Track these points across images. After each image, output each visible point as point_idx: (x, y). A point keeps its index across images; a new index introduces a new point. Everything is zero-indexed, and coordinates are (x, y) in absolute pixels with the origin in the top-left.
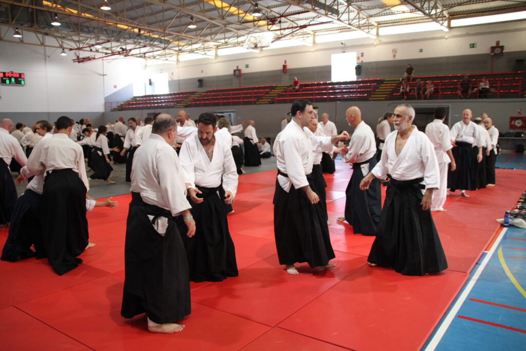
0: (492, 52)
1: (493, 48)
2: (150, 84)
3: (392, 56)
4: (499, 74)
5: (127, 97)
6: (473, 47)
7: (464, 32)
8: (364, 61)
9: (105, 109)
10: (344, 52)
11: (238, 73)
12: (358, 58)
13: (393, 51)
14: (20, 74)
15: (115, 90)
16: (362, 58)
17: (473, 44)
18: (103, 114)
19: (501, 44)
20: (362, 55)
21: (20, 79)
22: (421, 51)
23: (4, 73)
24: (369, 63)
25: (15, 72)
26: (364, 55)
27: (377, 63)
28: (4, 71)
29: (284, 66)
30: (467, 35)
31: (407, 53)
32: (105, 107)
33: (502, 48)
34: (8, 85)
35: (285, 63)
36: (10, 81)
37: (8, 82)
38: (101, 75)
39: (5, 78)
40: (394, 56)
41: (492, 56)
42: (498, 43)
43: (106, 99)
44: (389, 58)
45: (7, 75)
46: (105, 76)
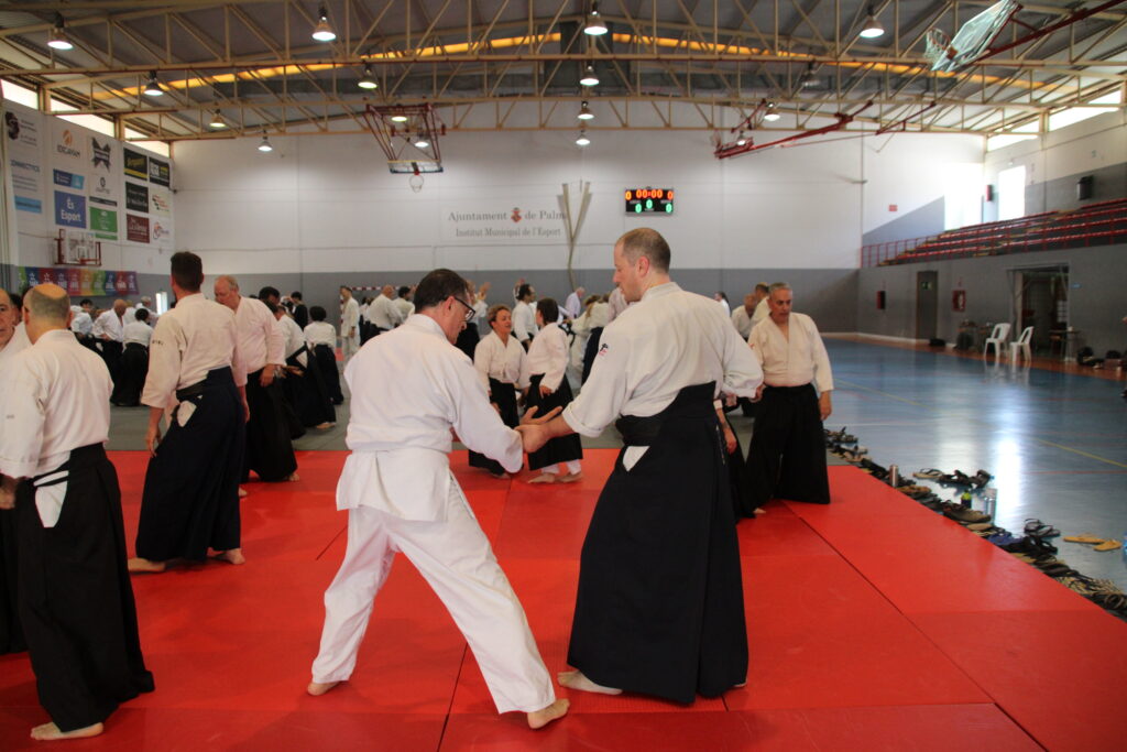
2: (991, 196)
5: (926, 232)
9: (862, 263)
14: (665, 192)
15: (894, 216)
18: (857, 274)
21: (663, 202)
23: (634, 192)
25: (654, 187)
28: (633, 188)
32: (863, 257)
34: (638, 215)
36: (644, 206)
37: (638, 208)
38: (855, 182)
39: (633, 202)
43: (865, 237)
45: (638, 196)
46: (866, 185)
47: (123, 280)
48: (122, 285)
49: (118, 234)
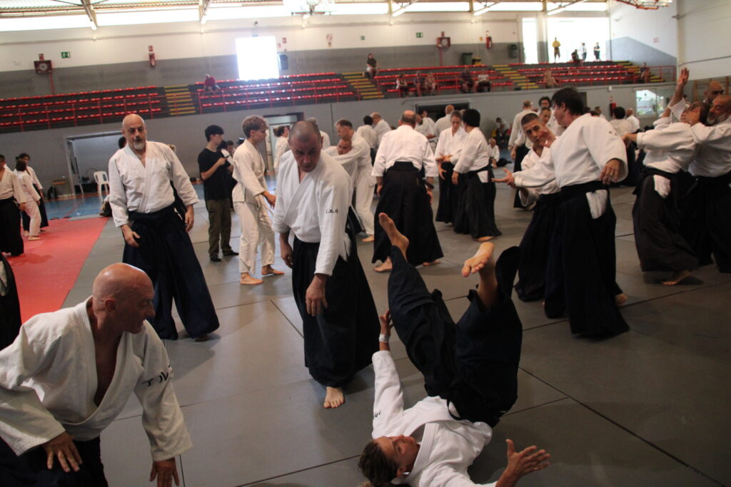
0: (438, 43)
1: (440, 40)
3: (327, 44)
4: (448, 68)
6: (420, 37)
7: (408, 19)
8: (288, 50)
10: (257, 36)
11: (43, 67)
12: (279, 45)
13: (328, 36)
16: (285, 44)
17: (420, 34)
19: (446, 35)
20: (285, 40)
22: (363, 38)
24: (296, 53)
26: (287, 40)
27: (307, 52)
29: (152, 56)
30: (413, 22)
31: (345, 41)
33: (449, 39)
35: (151, 50)
40: (330, 44)
41: (439, 48)
42: (443, 34)
44: (323, 45)
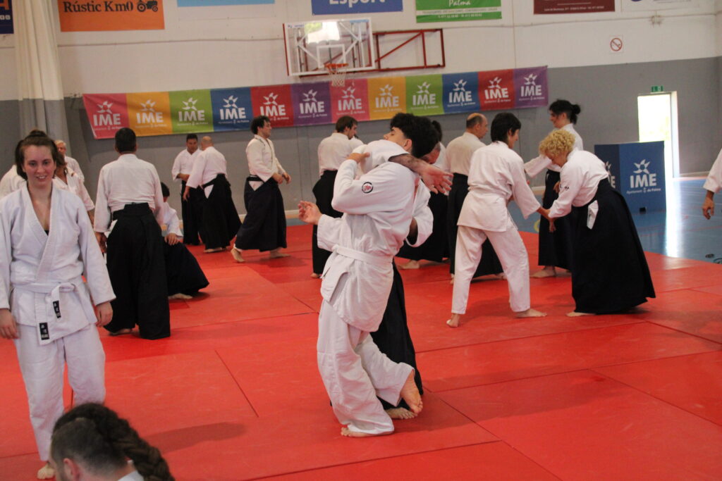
47: (502, 85)
48: (497, 93)
49: (504, 8)
